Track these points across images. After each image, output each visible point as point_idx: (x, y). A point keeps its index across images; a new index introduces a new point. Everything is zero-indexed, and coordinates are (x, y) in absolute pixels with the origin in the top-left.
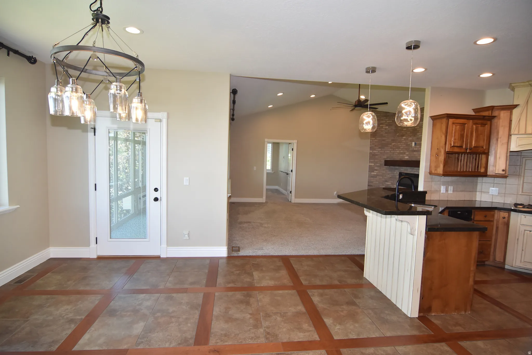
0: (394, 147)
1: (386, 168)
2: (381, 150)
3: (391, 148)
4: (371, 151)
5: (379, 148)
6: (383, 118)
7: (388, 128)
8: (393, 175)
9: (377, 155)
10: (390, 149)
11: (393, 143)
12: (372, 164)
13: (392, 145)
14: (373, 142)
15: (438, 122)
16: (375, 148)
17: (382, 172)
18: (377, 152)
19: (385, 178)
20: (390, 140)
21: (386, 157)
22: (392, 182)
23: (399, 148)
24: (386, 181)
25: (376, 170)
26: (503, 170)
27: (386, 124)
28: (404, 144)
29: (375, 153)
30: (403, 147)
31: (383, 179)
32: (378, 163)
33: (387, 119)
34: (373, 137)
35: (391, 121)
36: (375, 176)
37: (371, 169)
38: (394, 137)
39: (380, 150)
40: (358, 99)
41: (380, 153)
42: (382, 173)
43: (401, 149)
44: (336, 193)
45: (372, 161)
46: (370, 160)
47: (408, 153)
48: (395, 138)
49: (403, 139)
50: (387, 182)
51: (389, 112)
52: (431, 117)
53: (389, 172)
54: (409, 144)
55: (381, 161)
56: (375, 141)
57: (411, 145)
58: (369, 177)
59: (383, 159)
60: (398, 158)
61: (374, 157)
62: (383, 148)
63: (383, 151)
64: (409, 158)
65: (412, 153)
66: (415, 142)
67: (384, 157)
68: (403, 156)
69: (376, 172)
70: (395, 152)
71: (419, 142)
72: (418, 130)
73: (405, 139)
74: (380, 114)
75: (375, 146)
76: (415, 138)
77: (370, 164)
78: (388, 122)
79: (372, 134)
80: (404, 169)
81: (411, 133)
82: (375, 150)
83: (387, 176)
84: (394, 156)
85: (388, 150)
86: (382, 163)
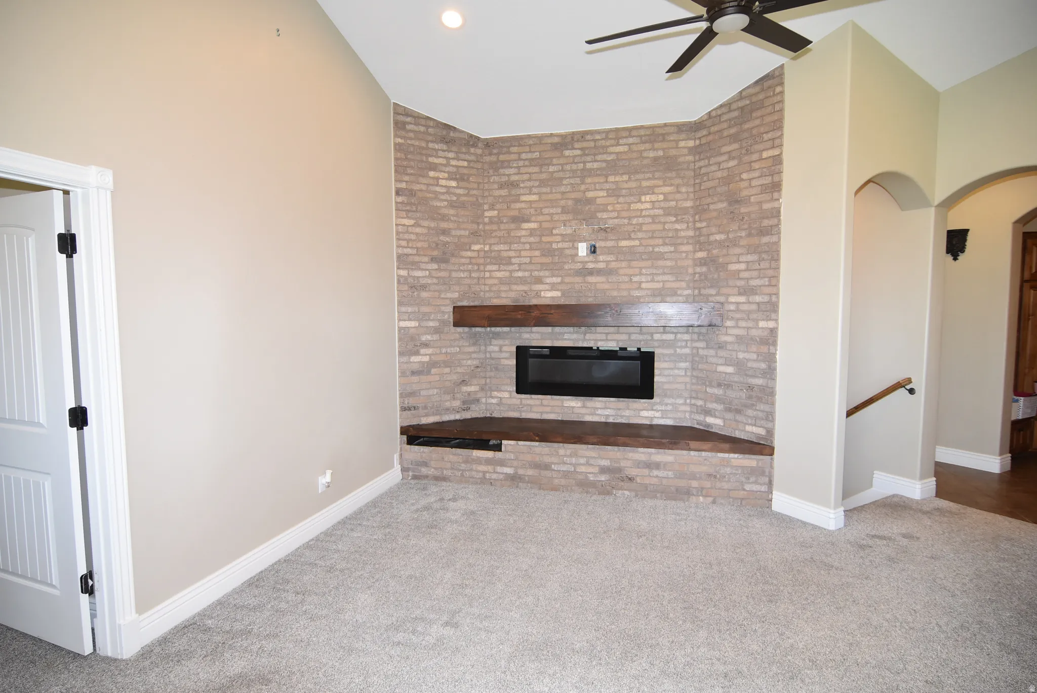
0: (479, 257)
1: (460, 333)
2: (439, 270)
3: (470, 263)
4: (403, 273)
5: (433, 260)
6: (437, 146)
7: (457, 187)
8: (482, 356)
9: (424, 287)
10: (468, 264)
11: (476, 244)
12: (414, 324)
13: (474, 251)
14: (406, 236)
16: (417, 259)
17: (449, 350)
18: (425, 277)
19: (459, 370)
20: (467, 233)
21: (456, 295)
22: (483, 381)
23: (503, 261)
24: (463, 383)
25: (426, 345)
27: (447, 169)
28: (531, 249)
29: (418, 277)
30: (526, 260)
31: (455, 377)
32: (432, 317)
33: (449, 151)
34: (408, 217)
35: (465, 164)
36: (423, 371)
37: (409, 344)
38: (478, 224)
39: (435, 266)
41: (435, 281)
42: (447, 353)
45: (410, 309)
46: (403, 309)
47: (556, 280)
48: (481, 227)
49: (523, 233)
50: (466, 385)
53: (472, 349)
54: (560, 249)
55: (443, 308)
56: (417, 234)
57: (568, 252)
58: (403, 374)
59: (448, 302)
60: (505, 297)
61: (415, 294)
62: (446, 261)
63: (443, 274)
64: (563, 295)
65: (578, 279)
66: (593, 243)
67: (449, 295)
68: (531, 290)
69: (426, 355)
70: (487, 274)
71: (610, 244)
72: (599, 201)
73: (532, 232)
74: (427, 127)
75: (414, 252)
76: (585, 230)
77: (403, 324)
78: (453, 163)
79: (402, 203)
80: (542, 333)
81: (565, 211)
82: (419, 269)
83: (464, 362)
84: (481, 291)
85: (462, 268)
86: (446, 316)
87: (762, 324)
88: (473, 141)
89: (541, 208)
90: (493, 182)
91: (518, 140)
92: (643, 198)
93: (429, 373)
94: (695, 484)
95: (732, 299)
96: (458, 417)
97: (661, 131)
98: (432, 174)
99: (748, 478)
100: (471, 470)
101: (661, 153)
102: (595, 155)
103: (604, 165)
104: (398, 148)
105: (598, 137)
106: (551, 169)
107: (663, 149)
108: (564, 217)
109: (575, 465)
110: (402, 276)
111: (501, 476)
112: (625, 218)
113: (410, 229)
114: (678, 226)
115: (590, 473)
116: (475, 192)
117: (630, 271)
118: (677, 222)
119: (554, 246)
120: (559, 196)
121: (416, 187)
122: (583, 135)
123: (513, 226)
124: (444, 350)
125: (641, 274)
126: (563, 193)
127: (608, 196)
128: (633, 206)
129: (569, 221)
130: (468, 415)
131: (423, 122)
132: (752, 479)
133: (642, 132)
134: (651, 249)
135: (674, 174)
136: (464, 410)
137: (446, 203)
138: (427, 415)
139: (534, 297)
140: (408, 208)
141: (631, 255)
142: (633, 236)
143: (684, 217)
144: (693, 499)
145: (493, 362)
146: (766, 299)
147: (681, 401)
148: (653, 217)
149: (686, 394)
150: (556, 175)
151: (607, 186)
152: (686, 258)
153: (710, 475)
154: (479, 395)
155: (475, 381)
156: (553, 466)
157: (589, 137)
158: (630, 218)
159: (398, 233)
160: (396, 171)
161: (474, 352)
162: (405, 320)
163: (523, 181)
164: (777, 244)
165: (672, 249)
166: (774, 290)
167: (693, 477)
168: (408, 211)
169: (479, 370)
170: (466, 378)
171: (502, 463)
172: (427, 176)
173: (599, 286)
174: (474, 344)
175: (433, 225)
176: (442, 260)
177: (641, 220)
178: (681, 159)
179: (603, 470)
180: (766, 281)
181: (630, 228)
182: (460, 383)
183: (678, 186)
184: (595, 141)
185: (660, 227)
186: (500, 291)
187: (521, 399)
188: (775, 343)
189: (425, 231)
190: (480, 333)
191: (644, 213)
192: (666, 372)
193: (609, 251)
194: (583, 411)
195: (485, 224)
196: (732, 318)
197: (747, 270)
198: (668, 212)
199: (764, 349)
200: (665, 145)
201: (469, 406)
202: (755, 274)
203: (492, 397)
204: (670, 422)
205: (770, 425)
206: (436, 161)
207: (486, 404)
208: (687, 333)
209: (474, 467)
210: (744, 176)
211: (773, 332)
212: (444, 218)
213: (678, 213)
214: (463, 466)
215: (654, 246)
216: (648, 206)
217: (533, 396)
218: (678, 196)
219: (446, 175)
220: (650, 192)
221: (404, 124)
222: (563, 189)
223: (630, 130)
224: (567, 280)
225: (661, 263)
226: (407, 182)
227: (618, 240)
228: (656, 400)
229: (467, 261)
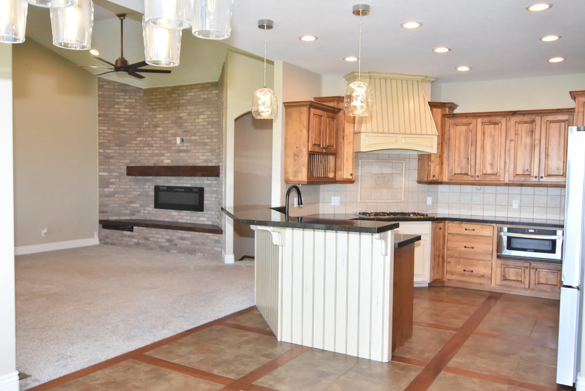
0: (140, 143)
1: (130, 179)
2: (119, 149)
3: (136, 146)
4: (102, 151)
5: (116, 145)
6: (119, 94)
7: (130, 112)
8: (142, 190)
9: (112, 157)
11: (139, 137)
12: (106, 174)
13: (138, 140)
14: (103, 135)
15: (295, 112)
16: (108, 144)
17: (124, 186)
18: (112, 153)
19: (129, 196)
20: (134, 132)
21: (128, 161)
22: (142, 202)
23: (150, 145)
24: (132, 202)
25: (112, 183)
26: (351, 175)
27: (124, 104)
28: (160, 140)
29: (109, 153)
30: (158, 145)
31: (127, 199)
32: (115, 171)
33: (125, 95)
34: (104, 126)
35: (134, 101)
36: (111, 195)
37: (104, 183)
38: (141, 128)
39: (118, 148)
40: (120, 56)
41: (117, 154)
42: (123, 188)
43: (154, 148)
44: (45, 231)
45: (104, 167)
46: (101, 167)
47: (169, 154)
48: (142, 129)
49: (157, 132)
51: (128, 86)
52: (284, 103)
53: (136, 187)
54: (171, 140)
55: (121, 167)
56: (108, 134)
57: (173, 142)
58: (100, 196)
59: (124, 164)
60: (151, 162)
61: (108, 160)
62: (123, 145)
63: (122, 151)
64: (171, 162)
65: (177, 154)
66: (182, 137)
67: (125, 161)
68: (160, 159)
69: (112, 188)
70: (145, 152)
71: (188, 138)
72: (184, 118)
73: (161, 132)
74: (114, 86)
75: (107, 141)
76: (180, 131)
77: (101, 174)
78: (127, 101)
79: (102, 120)
80: (164, 180)
81: (173, 122)
82: (109, 149)
83: (132, 193)
84: (142, 159)
85: (131, 149)
86: (123, 171)
88: (138, 90)
89: (164, 121)
92: (200, 117)
93: (114, 196)
94: (197, 247)
96: (128, 218)
97: (206, 86)
98: (116, 106)
99: (215, 245)
101: (206, 96)
102: (183, 96)
103: (186, 101)
104: (100, 96)
105: (184, 88)
106: (168, 103)
107: (207, 94)
108: (172, 125)
109: (158, 238)
111: (133, 243)
112: (193, 126)
113: (106, 131)
114: (212, 130)
115: (163, 242)
116: (139, 113)
117: (195, 151)
118: (212, 128)
119: (168, 139)
120: (170, 115)
121: (108, 113)
122: (178, 87)
123: (154, 129)
124: (121, 186)
125: (199, 152)
126: (172, 114)
127: (187, 115)
128: (197, 121)
129: (174, 127)
130: (134, 218)
132: (216, 245)
133: (200, 86)
134: (202, 140)
135: (211, 106)
136: (132, 215)
137: (124, 119)
138: (112, 216)
139: (161, 162)
140: (105, 122)
141: (195, 143)
142: (196, 134)
143: (214, 125)
144: (197, 254)
145: (146, 193)
147: (213, 213)
148: (203, 125)
149: (215, 210)
150: (169, 106)
151: (187, 111)
153: (202, 243)
154: (140, 209)
155: (138, 202)
156: (150, 239)
157: (181, 88)
158: (195, 126)
159: (99, 133)
160: (99, 106)
161: (138, 188)
162: (102, 172)
163: (157, 108)
165: (210, 140)
166: (223, 160)
167: (197, 244)
169: (140, 197)
170: (133, 200)
171: (133, 237)
172: (114, 108)
173: (184, 158)
174: (138, 184)
175: (116, 129)
176: (120, 145)
177: (199, 127)
178: (213, 99)
181: (195, 131)
182: (130, 202)
183: (212, 111)
184: (182, 90)
185: (206, 130)
186: (149, 159)
187: (156, 211)
189: (112, 132)
190: (140, 179)
191: (201, 124)
192: (208, 199)
193: (188, 141)
195: (144, 128)
198: (209, 123)
200: (208, 92)
201: (134, 213)
202: (222, 153)
203: (146, 210)
204: (209, 223)
206: (119, 100)
207: (144, 213)
211: (223, 179)
212: (124, 126)
213: (212, 124)
214: (120, 238)
215: (204, 139)
216: (201, 120)
217: (161, 210)
218: (212, 116)
219: (124, 107)
220: (203, 114)
221: (103, 85)
223: (195, 85)
224: (173, 154)
225: (206, 147)
226: (104, 111)
227: (191, 136)
228: (205, 212)
229: (134, 145)
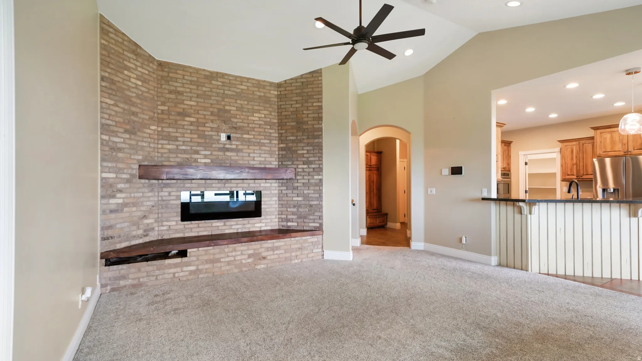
0: (154, 134)
1: (142, 183)
2: (130, 139)
3: (150, 137)
4: (105, 137)
5: (126, 131)
6: (129, 55)
7: (142, 86)
8: (156, 199)
9: (120, 150)
10: (148, 138)
11: (153, 125)
12: (112, 175)
13: (151, 129)
14: (108, 111)
16: (115, 129)
17: (136, 195)
18: (121, 143)
19: (142, 209)
20: (148, 117)
21: (140, 157)
22: (157, 216)
23: (172, 139)
24: (145, 217)
25: (120, 191)
27: (136, 72)
28: (191, 133)
29: (116, 142)
30: (188, 140)
31: (139, 214)
32: (125, 171)
33: (137, 61)
34: (109, 98)
35: (147, 72)
36: (118, 210)
37: (109, 190)
38: (154, 113)
39: (128, 136)
41: (127, 146)
42: (134, 197)
43: (180, 143)
45: (109, 165)
46: (105, 164)
47: (207, 153)
48: (156, 115)
49: (186, 123)
50: (146, 218)
53: (150, 194)
55: (132, 166)
56: (115, 111)
57: (215, 137)
58: (104, 212)
59: (136, 162)
61: (114, 154)
62: (135, 134)
63: (133, 142)
64: (212, 161)
65: (221, 153)
66: (229, 134)
67: (136, 157)
68: (191, 158)
69: (120, 198)
70: (160, 146)
71: (238, 136)
72: (232, 112)
73: (192, 123)
74: (123, 40)
75: (114, 124)
76: (224, 127)
77: (105, 175)
78: (139, 69)
79: (106, 87)
80: (199, 184)
81: (212, 114)
82: (117, 136)
83: (145, 203)
84: (155, 156)
85: (144, 140)
86: (134, 172)
87: (316, 177)
88: (151, 59)
89: (198, 111)
90: (164, 89)
91: (184, 68)
92: (255, 115)
93: (122, 211)
95: (300, 166)
96: (141, 241)
97: (262, 83)
98: (126, 72)
99: (314, 247)
100: (164, 274)
101: (262, 94)
102: (230, 87)
103: (235, 94)
104: (103, 47)
105: (231, 78)
106: (204, 89)
107: (264, 93)
108: (212, 118)
109: (234, 257)
110: (105, 140)
111: (187, 273)
112: (246, 123)
113: (111, 107)
114: (271, 131)
115: (243, 259)
116: (152, 92)
117: (249, 151)
118: (271, 129)
119: (206, 133)
120: (209, 105)
121: (116, 79)
122: (223, 75)
123: (178, 118)
124: (132, 195)
125: (254, 153)
126: (212, 104)
127: (237, 110)
128: (250, 118)
129: (215, 120)
130: (147, 239)
131: (120, 35)
132: (316, 247)
133: (254, 82)
134: (259, 141)
135: (268, 106)
136: (145, 236)
137: (135, 95)
138: (120, 242)
139: (193, 162)
140: (110, 92)
141: (249, 142)
142: (250, 133)
143: (274, 127)
145: (164, 203)
146: (317, 166)
147: (274, 217)
148: (260, 125)
149: (277, 213)
150: (207, 93)
151: (236, 105)
152: (275, 146)
153: (299, 248)
154: (154, 225)
155: (152, 216)
156: (221, 260)
157: (226, 77)
158: (248, 124)
159: (102, 108)
160: (101, 63)
161: (152, 196)
162: (106, 172)
163: (186, 92)
164: (322, 143)
165: (268, 141)
166: (320, 162)
167: (293, 251)
168: (110, 94)
169: (154, 208)
170: (147, 214)
171: (187, 265)
172: (123, 73)
173: (233, 158)
174: (152, 191)
175: (126, 107)
176: (131, 132)
177: (254, 125)
178: (272, 99)
179: (250, 256)
180: (317, 159)
181: (249, 129)
182: (143, 218)
183: (271, 112)
184: (230, 80)
185: (263, 130)
186: (169, 157)
187: (184, 225)
188: (322, 185)
189: (121, 110)
190: (155, 184)
191: (255, 122)
192: (267, 203)
193: (238, 139)
194: (224, 228)
195: (158, 114)
196: (301, 175)
197: (308, 153)
198: (266, 123)
199: (317, 188)
200: (265, 91)
201: (148, 233)
202: (311, 155)
203: (163, 226)
204: (269, 228)
205: (320, 221)
206: (128, 64)
207: (158, 230)
208: (276, 183)
209: (166, 271)
210: (305, 112)
211: (321, 180)
212: (134, 104)
213: (271, 124)
214: (157, 272)
215: (260, 139)
216: (257, 119)
217: (193, 222)
218: (271, 117)
219: (135, 76)
220: (258, 112)
221: (107, 31)
222: (211, 102)
223: (248, 79)
224: (214, 153)
225: (264, 148)
226: (109, 73)
227: (242, 134)
228: (263, 217)
229: (148, 136)
